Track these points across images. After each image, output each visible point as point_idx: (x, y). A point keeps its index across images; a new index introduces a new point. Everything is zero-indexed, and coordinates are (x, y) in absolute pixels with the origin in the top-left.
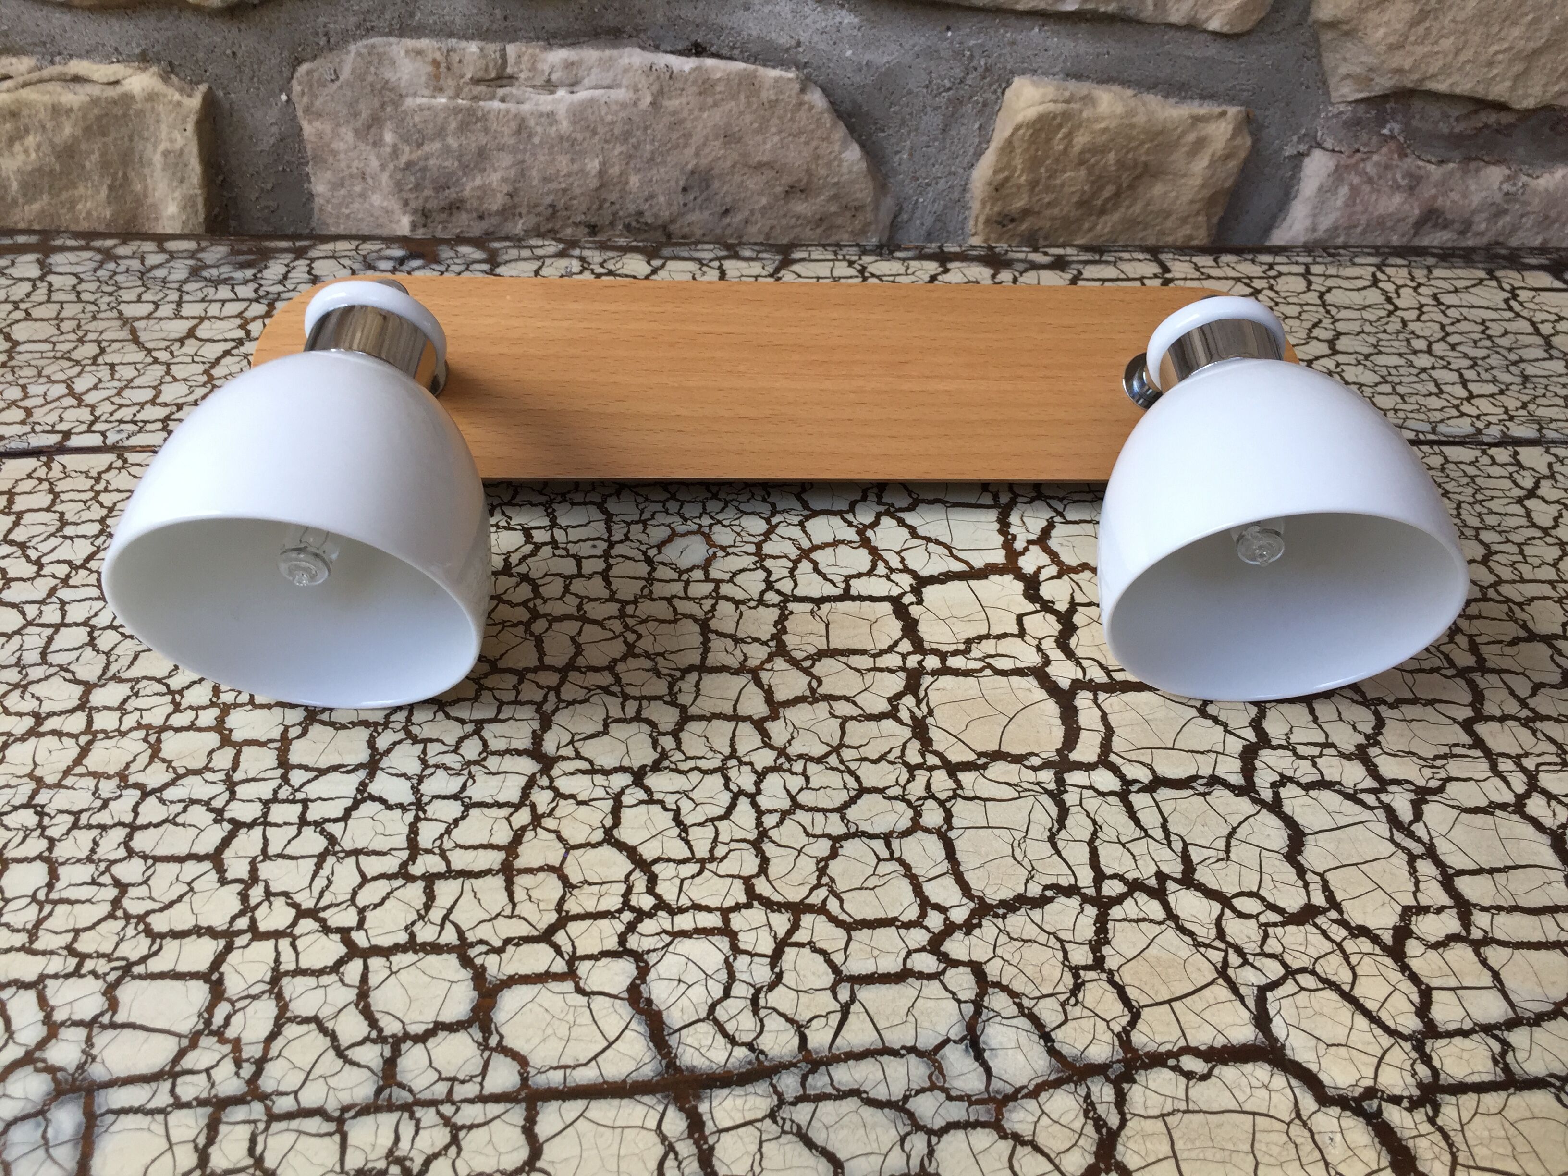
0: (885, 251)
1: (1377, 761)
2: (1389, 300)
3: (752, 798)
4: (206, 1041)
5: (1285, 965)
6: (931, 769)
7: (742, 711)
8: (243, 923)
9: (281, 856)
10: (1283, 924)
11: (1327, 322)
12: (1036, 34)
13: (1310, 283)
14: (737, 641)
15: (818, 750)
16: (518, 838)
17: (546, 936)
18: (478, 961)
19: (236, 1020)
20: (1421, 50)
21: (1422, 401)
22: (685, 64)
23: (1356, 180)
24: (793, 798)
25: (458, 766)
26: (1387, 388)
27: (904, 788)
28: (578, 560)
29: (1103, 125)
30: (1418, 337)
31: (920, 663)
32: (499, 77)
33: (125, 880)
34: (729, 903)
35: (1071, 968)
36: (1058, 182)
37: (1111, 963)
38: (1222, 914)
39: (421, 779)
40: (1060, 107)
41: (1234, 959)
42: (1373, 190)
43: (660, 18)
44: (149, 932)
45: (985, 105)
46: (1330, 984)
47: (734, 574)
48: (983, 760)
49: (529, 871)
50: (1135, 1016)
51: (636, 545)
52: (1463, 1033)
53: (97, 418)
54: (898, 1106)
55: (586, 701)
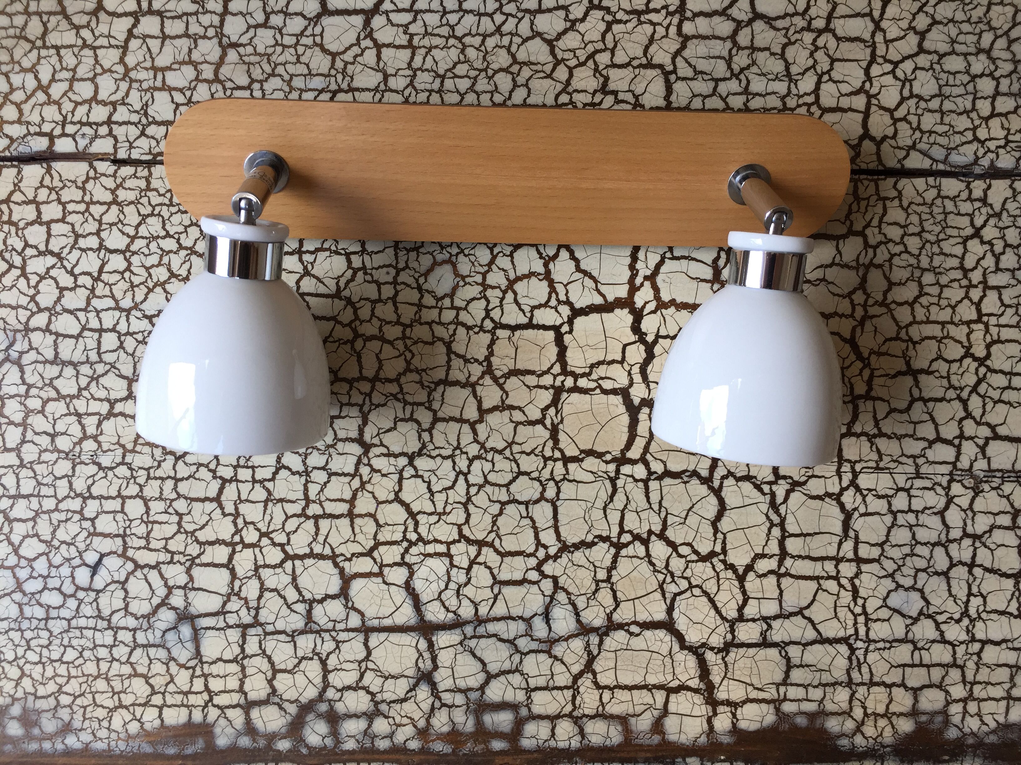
3: (465, 475)
4: (234, 598)
5: (690, 583)
6: (555, 460)
7: (465, 417)
8: (237, 539)
9: (247, 501)
10: (697, 561)
14: (466, 361)
15: (501, 445)
17: (369, 553)
18: (341, 564)
19: (243, 588)
21: (954, 119)
24: (485, 477)
25: (323, 448)
27: (540, 473)
28: (379, 285)
31: (563, 382)
33: (181, 511)
34: (450, 539)
35: (596, 581)
37: (614, 580)
38: (671, 554)
39: (306, 455)
41: (669, 579)
44: (197, 541)
46: (706, 594)
47: (469, 302)
48: (583, 456)
49: (360, 516)
50: (617, 606)
51: (412, 273)
52: (754, 620)
53: (65, 118)
54: (511, 642)
55: (384, 405)
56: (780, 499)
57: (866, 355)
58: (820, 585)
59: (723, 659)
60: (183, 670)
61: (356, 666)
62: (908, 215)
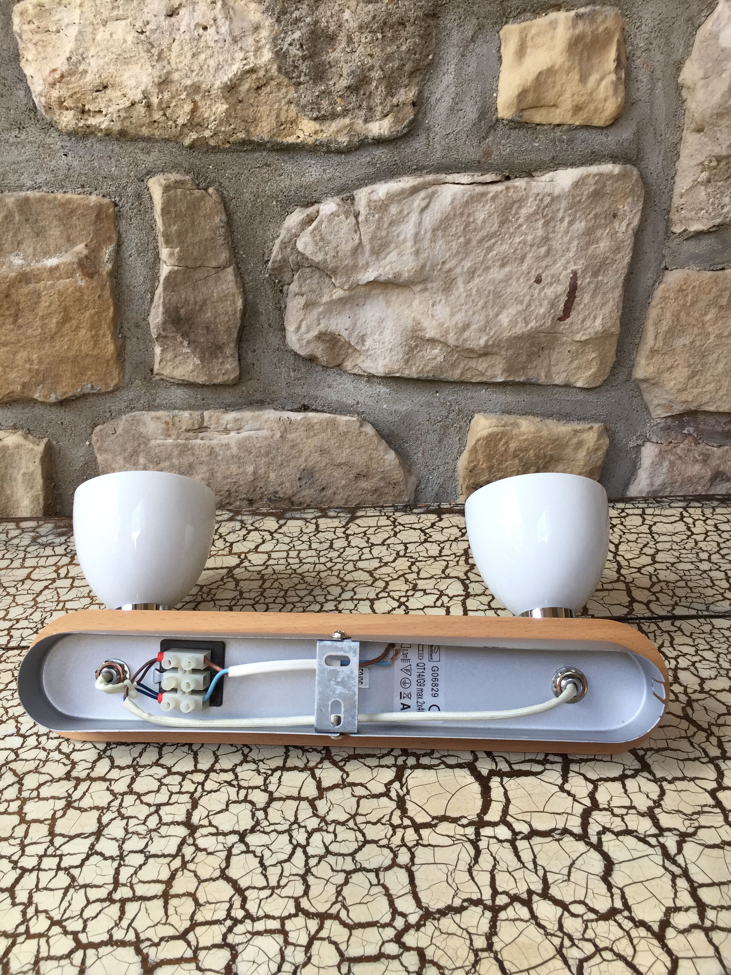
0: (408, 509)
1: (659, 817)
2: (689, 529)
3: (304, 847)
5: (595, 946)
6: (405, 827)
7: (303, 795)
8: (22, 929)
9: (45, 889)
10: (597, 920)
11: (652, 544)
12: (483, 393)
13: (644, 520)
14: (304, 751)
15: (343, 817)
16: (173, 876)
17: (183, 936)
18: (145, 951)
20: (696, 391)
21: (702, 590)
22: (298, 416)
23: (672, 458)
24: (327, 848)
25: (144, 833)
26: (682, 584)
27: (389, 840)
29: (525, 437)
30: (704, 551)
31: (404, 761)
32: (200, 428)
34: (286, 914)
35: (474, 950)
36: (504, 466)
37: (497, 947)
38: (563, 914)
39: (124, 840)
40: (500, 429)
41: (567, 943)
42: (683, 463)
43: (284, 394)
45: (461, 428)
46: (620, 957)
48: (436, 821)
49: (178, 896)
55: (218, 790)
56: (672, 849)
57: (706, 726)
62: (694, 640)
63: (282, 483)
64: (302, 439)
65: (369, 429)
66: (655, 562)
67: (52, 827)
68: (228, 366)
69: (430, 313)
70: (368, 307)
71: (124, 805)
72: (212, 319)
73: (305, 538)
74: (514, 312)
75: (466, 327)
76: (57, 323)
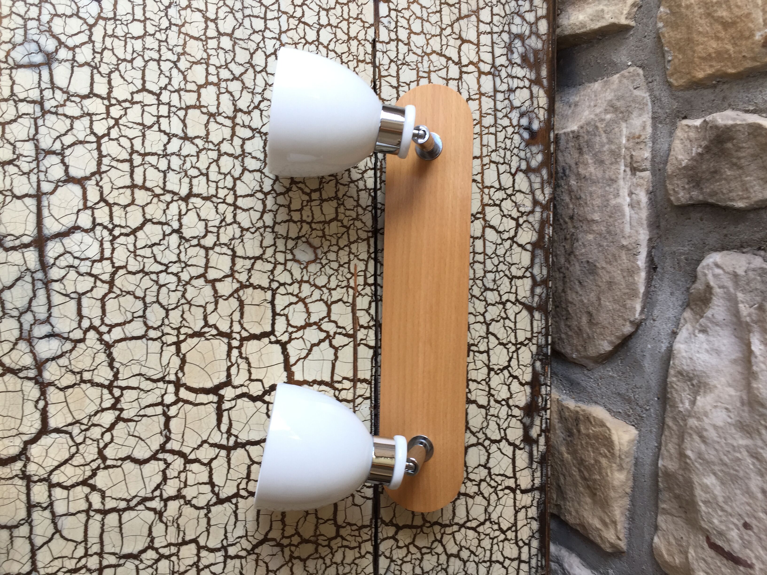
1: (177, 501)
3: (166, 271)
4: (65, 96)
5: (80, 444)
6: (178, 336)
7: (209, 270)
8: (113, 101)
9: (143, 111)
10: (98, 447)
11: (475, 559)
14: (249, 270)
15: (189, 296)
16: (148, 189)
17: (102, 199)
18: (93, 178)
19: (73, 104)
22: (642, 263)
24: (164, 285)
25: (184, 168)
27: (168, 325)
28: (300, 210)
31: (235, 338)
32: (634, 168)
33: (134, 62)
34: (115, 260)
35: (82, 372)
36: (589, 449)
37: (83, 385)
38: (104, 427)
39: (179, 155)
41: (83, 427)
44: (111, 72)
46: (72, 457)
47: (289, 271)
48: (181, 356)
49: (133, 194)
50: (61, 389)
51: (309, 233)
52: (50, 496)
53: (400, 12)
54: (29, 309)
55: (217, 213)
58: (80, 543)
59: (17, 476)
60: (5, 54)
61: (8, 187)
62: (350, 565)
63: (584, 246)
64: (620, 265)
65: (628, 329)
66: (449, 556)
67: (194, 107)
68: (681, 194)
69: (719, 404)
70: (733, 339)
71: (209, 152)
72: (724, 176)
73: (502, 267)
74: (716, 492)
75: (703, 439)
76: (722, 17)
